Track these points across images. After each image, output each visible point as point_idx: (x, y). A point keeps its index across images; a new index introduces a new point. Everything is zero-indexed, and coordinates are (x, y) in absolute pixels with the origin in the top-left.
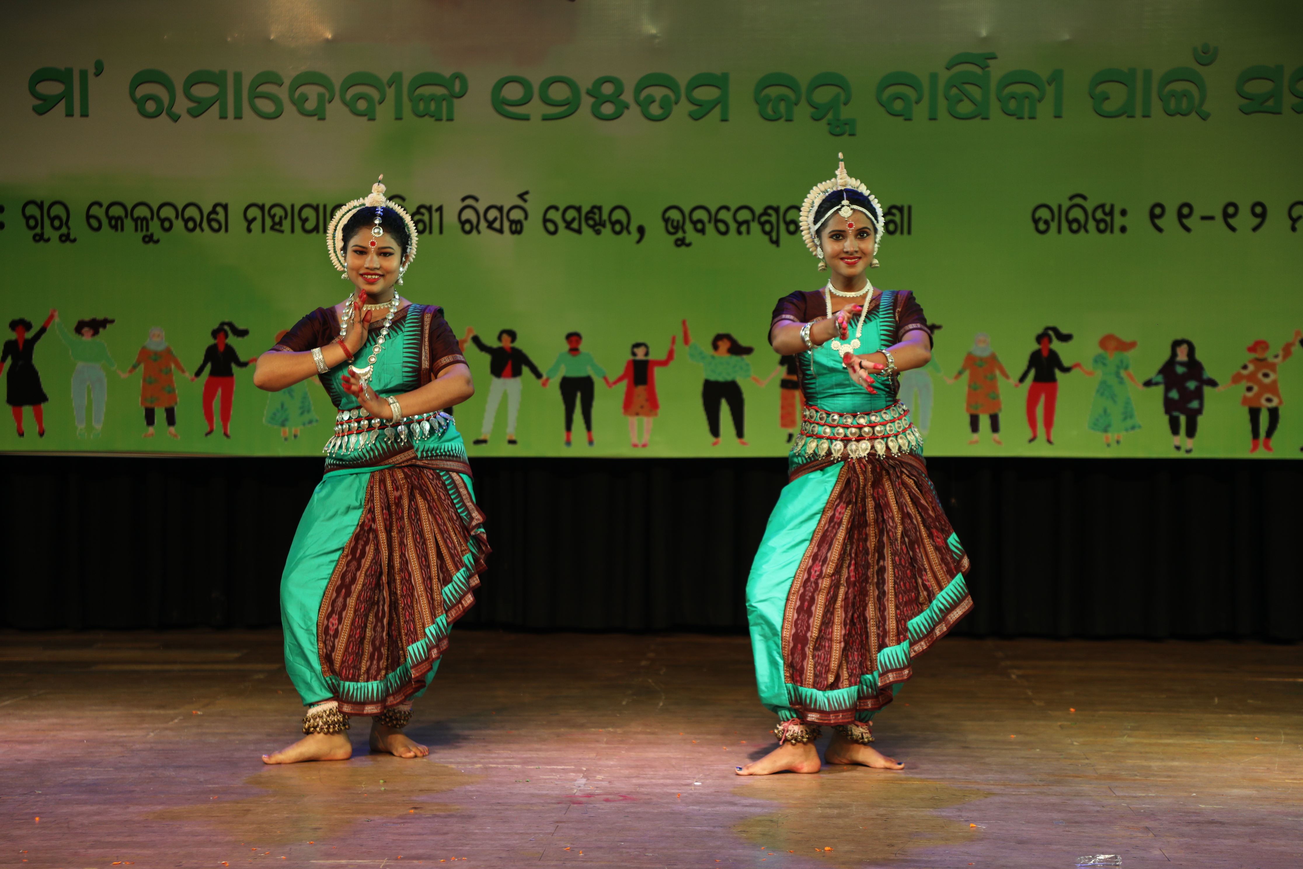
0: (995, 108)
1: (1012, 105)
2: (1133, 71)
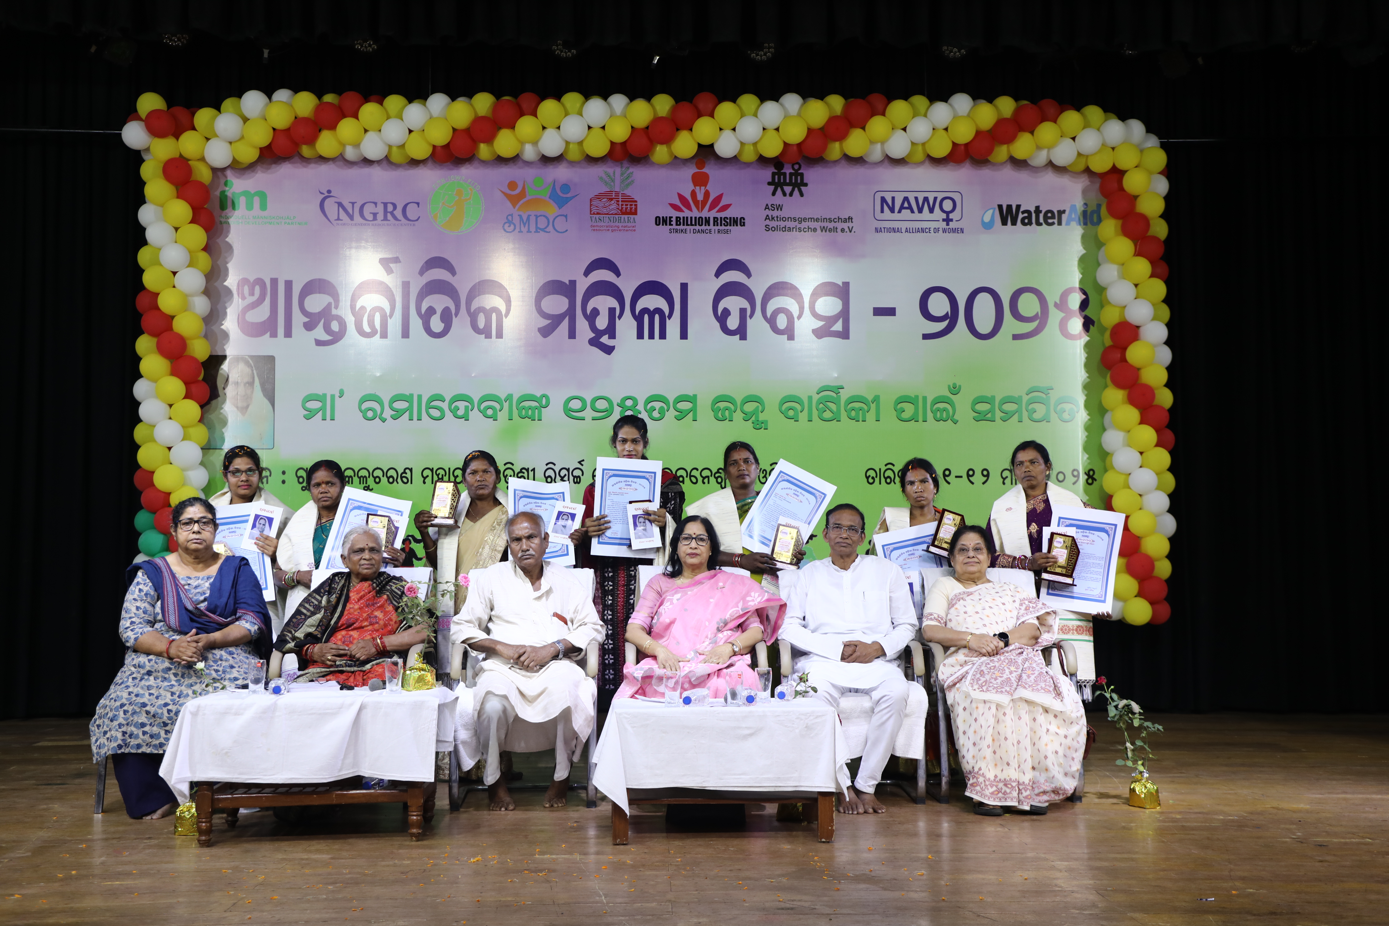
0: (844, 415)
1: (853, 413)
2: (917, 397)
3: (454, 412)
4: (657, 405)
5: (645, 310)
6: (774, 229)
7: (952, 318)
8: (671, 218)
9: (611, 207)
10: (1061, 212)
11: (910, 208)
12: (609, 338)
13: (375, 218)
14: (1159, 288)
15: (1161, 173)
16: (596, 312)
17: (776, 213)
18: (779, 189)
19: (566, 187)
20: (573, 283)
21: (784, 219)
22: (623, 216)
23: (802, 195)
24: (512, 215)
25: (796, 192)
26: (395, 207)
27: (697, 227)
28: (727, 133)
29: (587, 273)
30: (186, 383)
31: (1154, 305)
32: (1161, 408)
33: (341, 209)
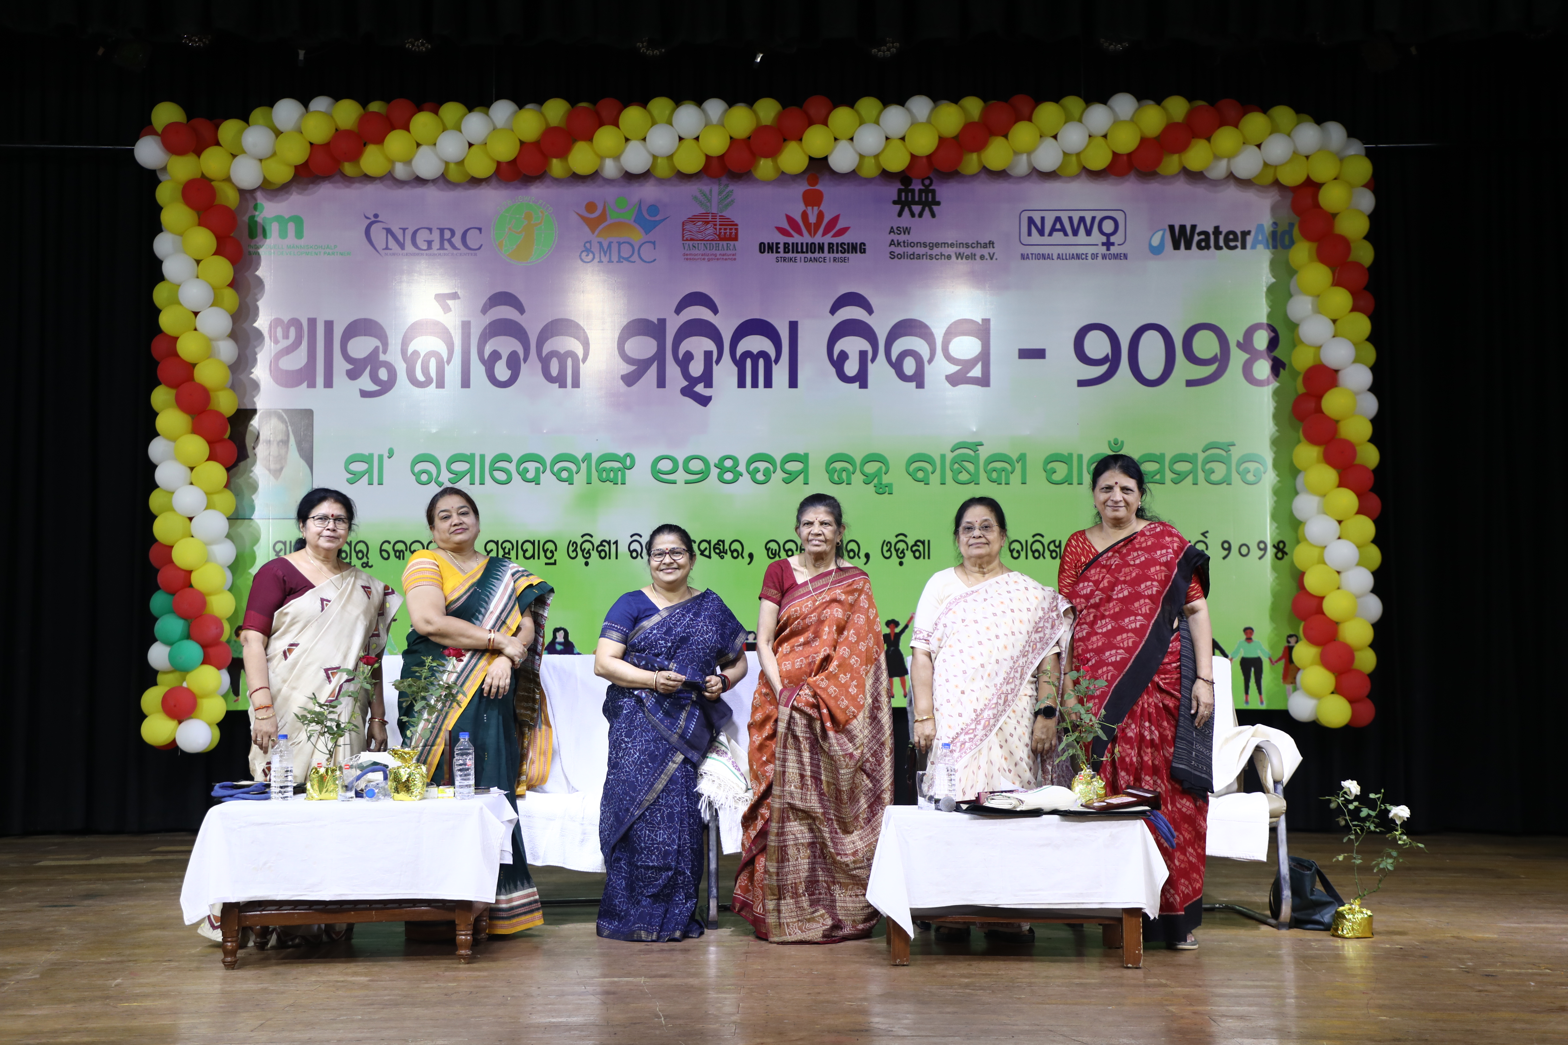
0: (983, 477)
1: (994, 475)
2: (1071, 455)
3: (523, 474)
4: (762, 466)
5: (747, 354)
6: (900, 256)
7: (1113, 361)
8: (777, 244)
9: (708, 232)
10: (1245, 234)
11: (1063, 230)
12: (705, 387)
13: (430, 247)
14: (1362, 325)
15: (1365, 186)
16: (689, 356)
17: (902, 238)
18: (906, 209)
19: (654, 209)
20: (662, 322)
21: (912, 245)
22: (721, 243)
23: (933, 215)
24: (590, 242)
25: (927, 212)
26: (453, 233)
27: (809, 255)
28: (844, 144)
29: (678, 310)
30: (210, 443)
31: (1355, 344)
32: (1363, 468)
33: (390, 237)
